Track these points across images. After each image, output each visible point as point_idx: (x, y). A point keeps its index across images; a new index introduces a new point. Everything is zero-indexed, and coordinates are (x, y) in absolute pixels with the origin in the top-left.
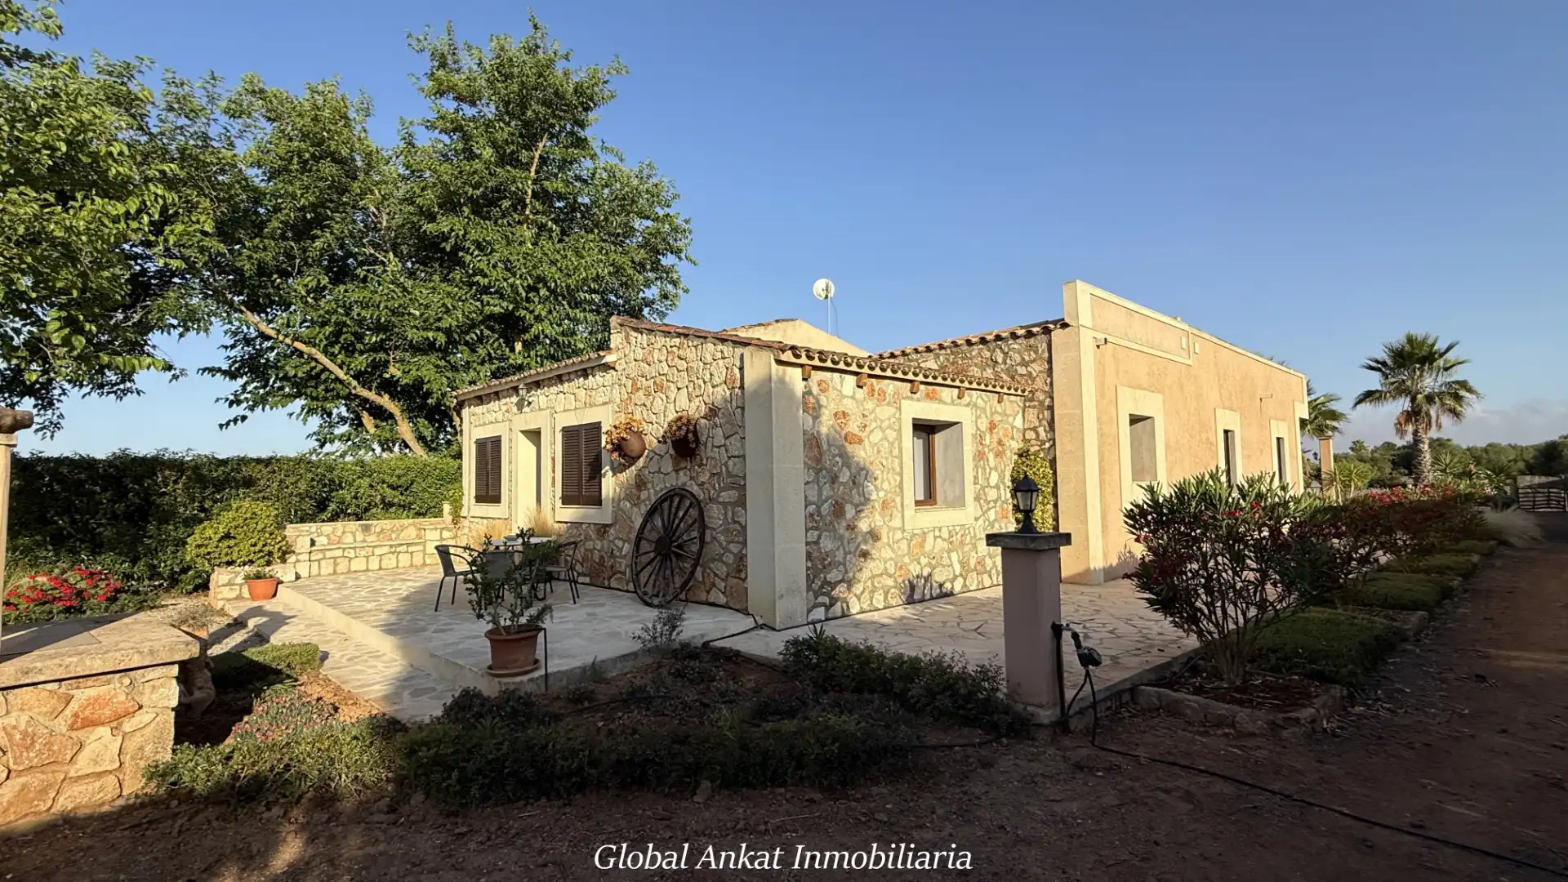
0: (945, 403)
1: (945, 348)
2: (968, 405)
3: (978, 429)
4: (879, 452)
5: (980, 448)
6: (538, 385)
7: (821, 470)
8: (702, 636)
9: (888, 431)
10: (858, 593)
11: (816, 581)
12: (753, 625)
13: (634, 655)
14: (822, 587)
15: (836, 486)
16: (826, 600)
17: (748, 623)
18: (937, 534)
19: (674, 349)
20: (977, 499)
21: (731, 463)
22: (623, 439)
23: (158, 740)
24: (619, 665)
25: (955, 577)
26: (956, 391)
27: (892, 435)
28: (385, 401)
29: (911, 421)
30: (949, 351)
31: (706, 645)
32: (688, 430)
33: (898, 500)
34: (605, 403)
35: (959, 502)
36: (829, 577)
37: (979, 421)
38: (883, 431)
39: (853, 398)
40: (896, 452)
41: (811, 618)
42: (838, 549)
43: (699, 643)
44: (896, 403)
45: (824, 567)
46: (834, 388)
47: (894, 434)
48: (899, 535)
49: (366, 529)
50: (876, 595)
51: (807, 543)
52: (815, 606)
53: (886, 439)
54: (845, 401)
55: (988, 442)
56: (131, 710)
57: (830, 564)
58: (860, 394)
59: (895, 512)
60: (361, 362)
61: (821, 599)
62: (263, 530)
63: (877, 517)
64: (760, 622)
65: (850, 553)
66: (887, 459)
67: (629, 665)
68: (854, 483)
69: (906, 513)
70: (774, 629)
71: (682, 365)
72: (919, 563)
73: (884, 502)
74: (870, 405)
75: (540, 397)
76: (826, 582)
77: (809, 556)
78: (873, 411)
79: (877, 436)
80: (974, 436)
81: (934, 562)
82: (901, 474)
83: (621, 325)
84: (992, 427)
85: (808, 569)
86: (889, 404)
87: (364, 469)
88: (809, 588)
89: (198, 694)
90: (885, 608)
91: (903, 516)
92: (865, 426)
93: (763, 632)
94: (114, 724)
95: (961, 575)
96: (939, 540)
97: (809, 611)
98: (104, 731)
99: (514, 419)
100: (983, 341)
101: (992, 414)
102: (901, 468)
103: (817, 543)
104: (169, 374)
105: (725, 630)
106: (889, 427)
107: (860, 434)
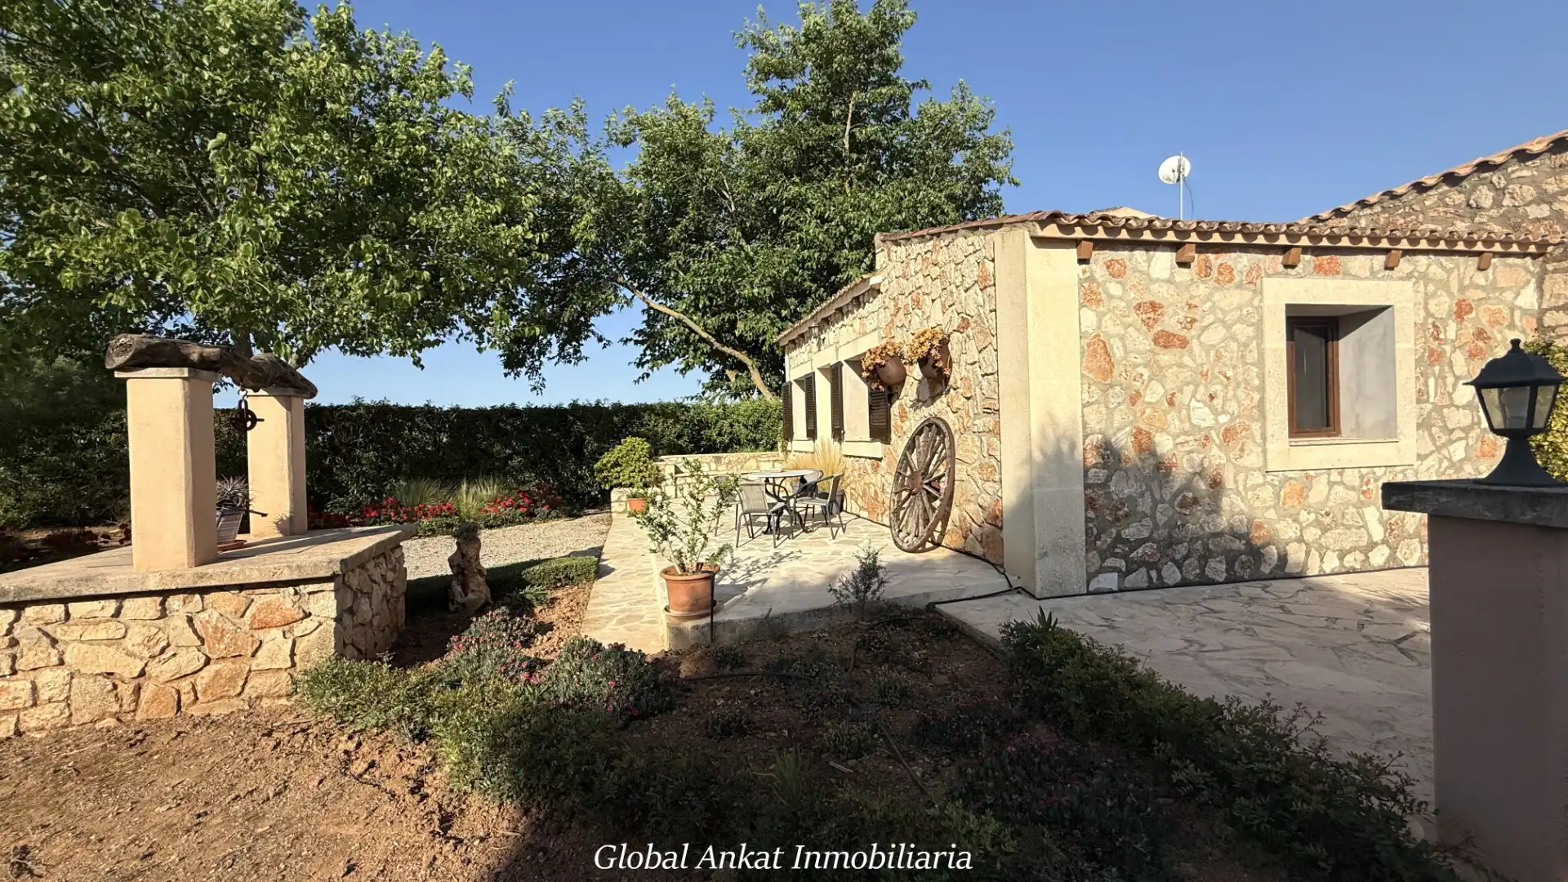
0: (1356, 277)
1: (1371, 206)
2: (1409, 276)
3: (1429, 314)
4: (1218, 357)
5: (1435, 345)
6: (826, 321)
7: (1112, 386)
8: (927, 595)
9: (1237, 327)
10: (1178, 557)
11: (1103, 537)
12: (1007, 587)
13: (829, 611)
14: (1113, 545)
15: (1138, 407)
16: (1122, 564)
17: (996, 582)
18: (1335, 477)
19: (928, 255)
20: (1424, 424)
21: (985, 383)
22: (879, 364)
23: (322, 646)
24: (808, 620)
25: (1372, 545)
26: (1381, 259)
27: (1244, 331)
28: (742, 356)
29: (1284, 308)
30: (1377, 209)
31: (931, 607)
32: (932, 345)
33: (1256, 427)
34: (874, 330)
35: (1388, 430)
36: (1126, 533)
37: (1432, 303)
38: (1228, 327)
39: (1170, 281)
40: (1252, 357)
41: (1093, 586)
42: (1142, 495)
43: (922, 604)
44: (1253, 281)
45: (1117, 520)
46: (1135, 270)
47: (1250, 331)
48: (1257, 478)
49: (718, 460)
50: (1212, 563)
51: (1087, 486)
52: (1102, 570)
53: (1234, 338)
54: (1155, 287)
55: (1451, 335)
56: (297, 617)
57: (1127, 515)
58: (1183, 275)
59: (1250, 445)
60: (712, 322)
61: (1110, 562)
62: (638, 460)
63: (1215, 451)
64: (1016, 583)
65: (1163, 501)
66: (1234, 367)
67: (823, 622)
68: (1171, 403)
69: (1269, 446)
70: (1033, 596)
71: (935, 272)
72: (1296, 520)
73: (1227, 430)
74: (1202, 290)
75: (830, 335)
76: (1119, 539)
77: (1090, 503)
78: (1208, 298)
79: (1215, 335)
80: (1420, 327)
81: (1327, 520)
82: (1262, 389)
83: (884, 241)
84: (1462, 311)
85: (1088, 520)
86: (1239, 286)
87: (726, 412)
88: (1090, 544)
89: (471, 596)
90: (1226, 582)
91: (1264, 452)
92: (1193, 321)
93: (1017, 598)
94: (286, 628)
95: (1384, 542)
96: (1339, 489)
97: (1090, 577)
98: (277, 633)
99: (814, 357)
100: (1451, 179)
101: (1463, 289)
102: (1263, 381)
103: (1104, 485)
104: (602, 344)
105: (962, 590)
106: (1240, 320)
107: (1184, 333)
